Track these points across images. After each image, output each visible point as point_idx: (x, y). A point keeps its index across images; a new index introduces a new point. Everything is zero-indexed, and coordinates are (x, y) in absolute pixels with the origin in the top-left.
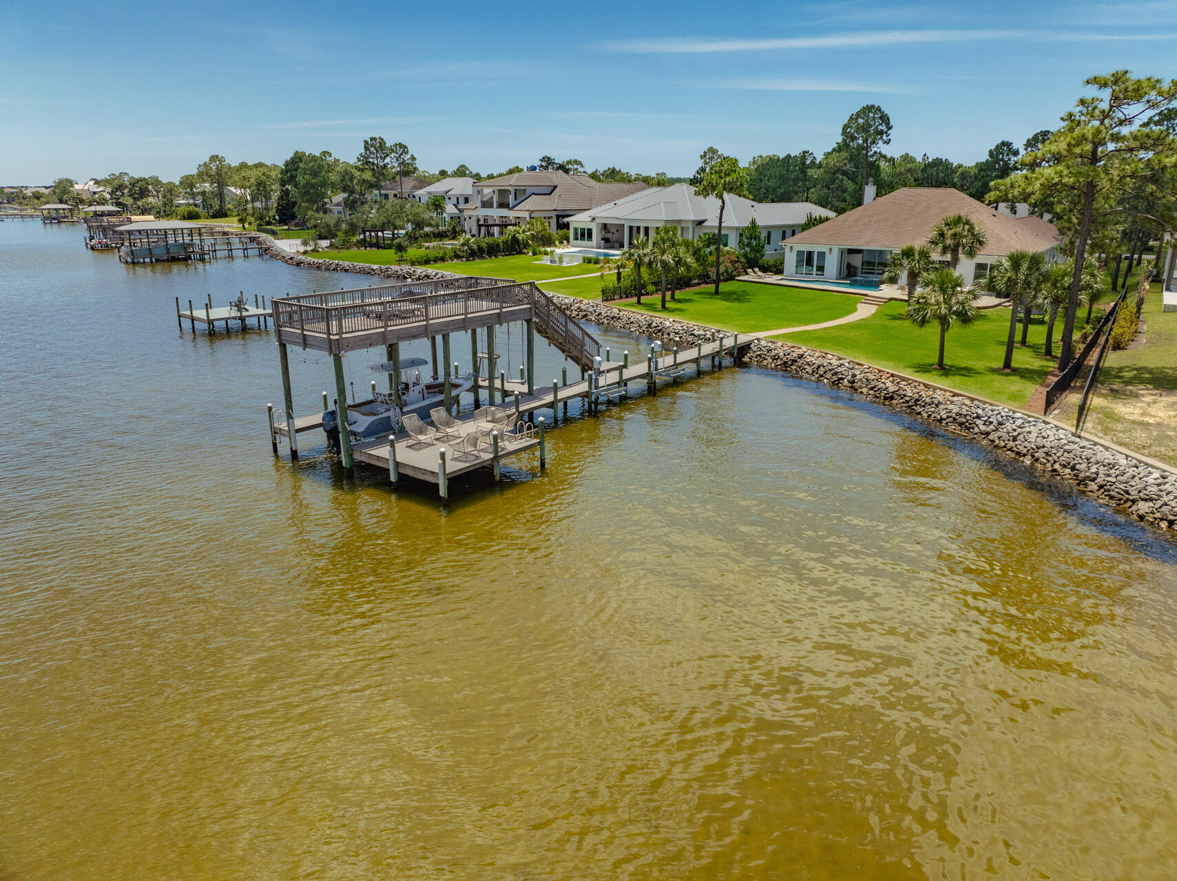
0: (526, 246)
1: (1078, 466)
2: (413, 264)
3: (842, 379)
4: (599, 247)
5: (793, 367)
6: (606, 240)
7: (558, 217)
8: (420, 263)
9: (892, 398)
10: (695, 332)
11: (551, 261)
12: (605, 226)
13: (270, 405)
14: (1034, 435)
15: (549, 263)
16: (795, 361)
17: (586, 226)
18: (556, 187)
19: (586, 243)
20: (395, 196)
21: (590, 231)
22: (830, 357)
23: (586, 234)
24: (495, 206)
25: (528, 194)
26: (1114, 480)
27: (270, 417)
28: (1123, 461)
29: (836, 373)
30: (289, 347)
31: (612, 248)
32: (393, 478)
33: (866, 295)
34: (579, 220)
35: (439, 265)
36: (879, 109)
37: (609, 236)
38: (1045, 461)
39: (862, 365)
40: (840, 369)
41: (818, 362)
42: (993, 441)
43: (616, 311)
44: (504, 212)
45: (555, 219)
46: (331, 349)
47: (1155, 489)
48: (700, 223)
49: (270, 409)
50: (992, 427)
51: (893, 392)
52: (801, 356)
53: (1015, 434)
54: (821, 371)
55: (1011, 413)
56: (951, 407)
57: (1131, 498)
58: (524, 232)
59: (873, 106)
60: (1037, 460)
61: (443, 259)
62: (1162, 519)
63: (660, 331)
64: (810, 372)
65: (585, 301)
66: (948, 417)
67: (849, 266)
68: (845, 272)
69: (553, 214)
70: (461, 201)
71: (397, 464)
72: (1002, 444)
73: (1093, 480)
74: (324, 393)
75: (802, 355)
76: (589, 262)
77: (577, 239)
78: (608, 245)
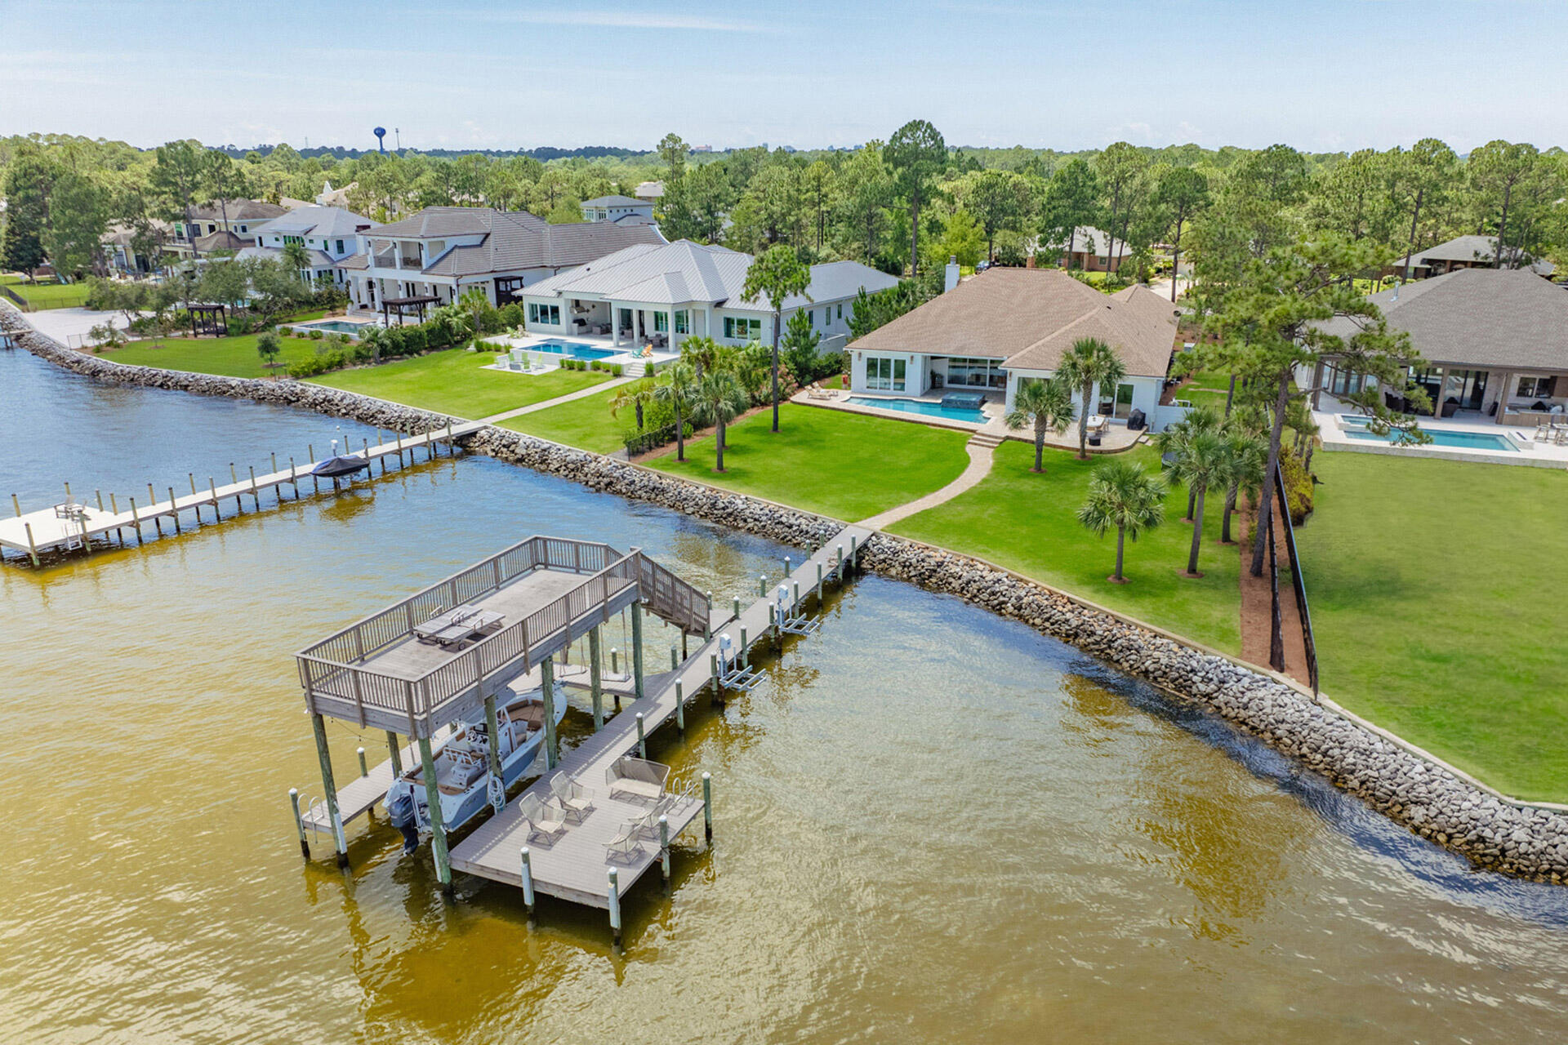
0: (466, 337)
1: (1330, 752)
2: (296, 376)
3: (1005, 603)
4: (570, 334)
5: (934, 580)
6: (581, 322)
7: (497, 281)
8: (307, 376)
9: (1076, 635)
10: (784, 519)
11: (512, 367)
12: (577, 303)
13: (293, 791)
14: (1268, 703)
15: (508, 369)
16: (935, 571)
17: (549, 303)
18: (488, 235)
19: (549, 326)
20: (212, 228)
21: (555, 310)
22: (981, 567)
23: (548, 313)
24: (398, 263)
25: (448, 249)
26: (1376, 774)
27: (296, 807)
28: (1379, 746)
29: (994, 594)
30: (326, 718)
31: (588, 333)
32: (528, 900)
33: (974, 431)
34: (537, 292)
35: (336, 376)
36: (929, 126)
37: (583, 316)
38: (1289, 742)
39: (1027, 583)
40: (997, 588)
41: (966, 576)
42: (1219, 708)
43: (654, 477)
44: (413, 276)
45: (493, 283)
46: (416, 732)
47: (1423, 789)
48: (719, 304)
49: (294, 797)
50: (1212, 686)
51: (1077, 627)
52: (940, 565)
53: (1245, 700)
54: (974, 587)
55: (1231, 668)
56: (1156, 654)
57: (1401, 800)
58: (456, 314)
59: (922, 122)
60: (1279, 739)
61: (340, 365)
62: (1439, 832)
63: (730, 514)
64: (958, 588)
65: (603, 460)
66: (1156, 670)
67: (934, 375)
68: (929, 383)
69: (490, 278)
70: (332, 247)
71: (533, 881)
72: (1233, 714)
73: (1352, 772)
74: (360, 750)
75: (943, 563)
76: (571, 368)
77: (536, 320)
78: (583, 329)
